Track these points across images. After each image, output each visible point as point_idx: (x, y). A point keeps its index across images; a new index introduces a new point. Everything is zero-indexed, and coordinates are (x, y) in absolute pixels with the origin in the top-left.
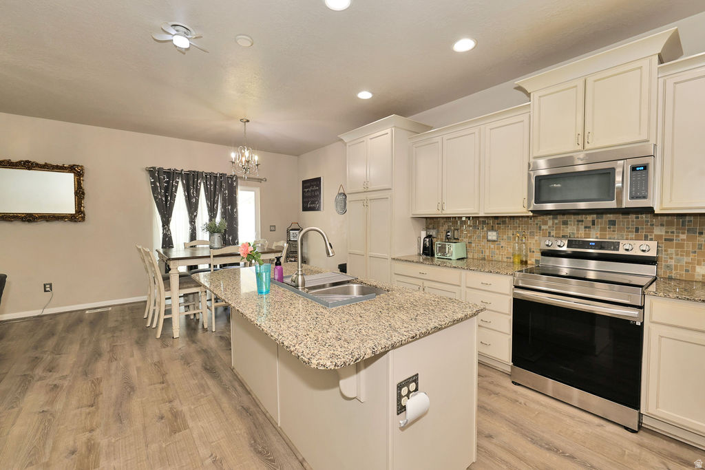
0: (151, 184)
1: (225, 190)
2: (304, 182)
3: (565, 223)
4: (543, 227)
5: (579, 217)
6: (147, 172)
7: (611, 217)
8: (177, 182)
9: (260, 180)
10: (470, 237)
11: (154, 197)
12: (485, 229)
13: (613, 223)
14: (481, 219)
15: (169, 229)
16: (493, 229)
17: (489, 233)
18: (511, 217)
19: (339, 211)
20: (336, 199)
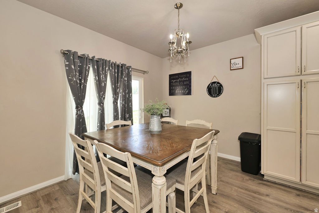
0: (66, 67)
1: (125, 77)
2: (170, 76)
6: (62, 55)
8: (89, 68)
9: (144, 72)
11: (69, 79)
15: (82, 111)
19: (212, 95)
20: (208, 87)
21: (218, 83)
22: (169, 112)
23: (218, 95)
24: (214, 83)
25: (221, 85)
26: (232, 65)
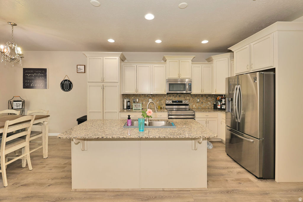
2: (24, 70)
3: (170, 96)
4: (165, 97)
5: (173, 95)
7: (180, 95)
10: (143, 101)
12: (148, 98)
13: (180, 96)
14: (146, 95)
16: (150, 98)
17: (149, 100)
18: (156, 94)
19: (64, 90)
20: (61, 83)
21: (69, 81)
22: (21, 104)
23: (69, 90)
24: (66, 80)
25: (71, 83)
26: (78, 69)
